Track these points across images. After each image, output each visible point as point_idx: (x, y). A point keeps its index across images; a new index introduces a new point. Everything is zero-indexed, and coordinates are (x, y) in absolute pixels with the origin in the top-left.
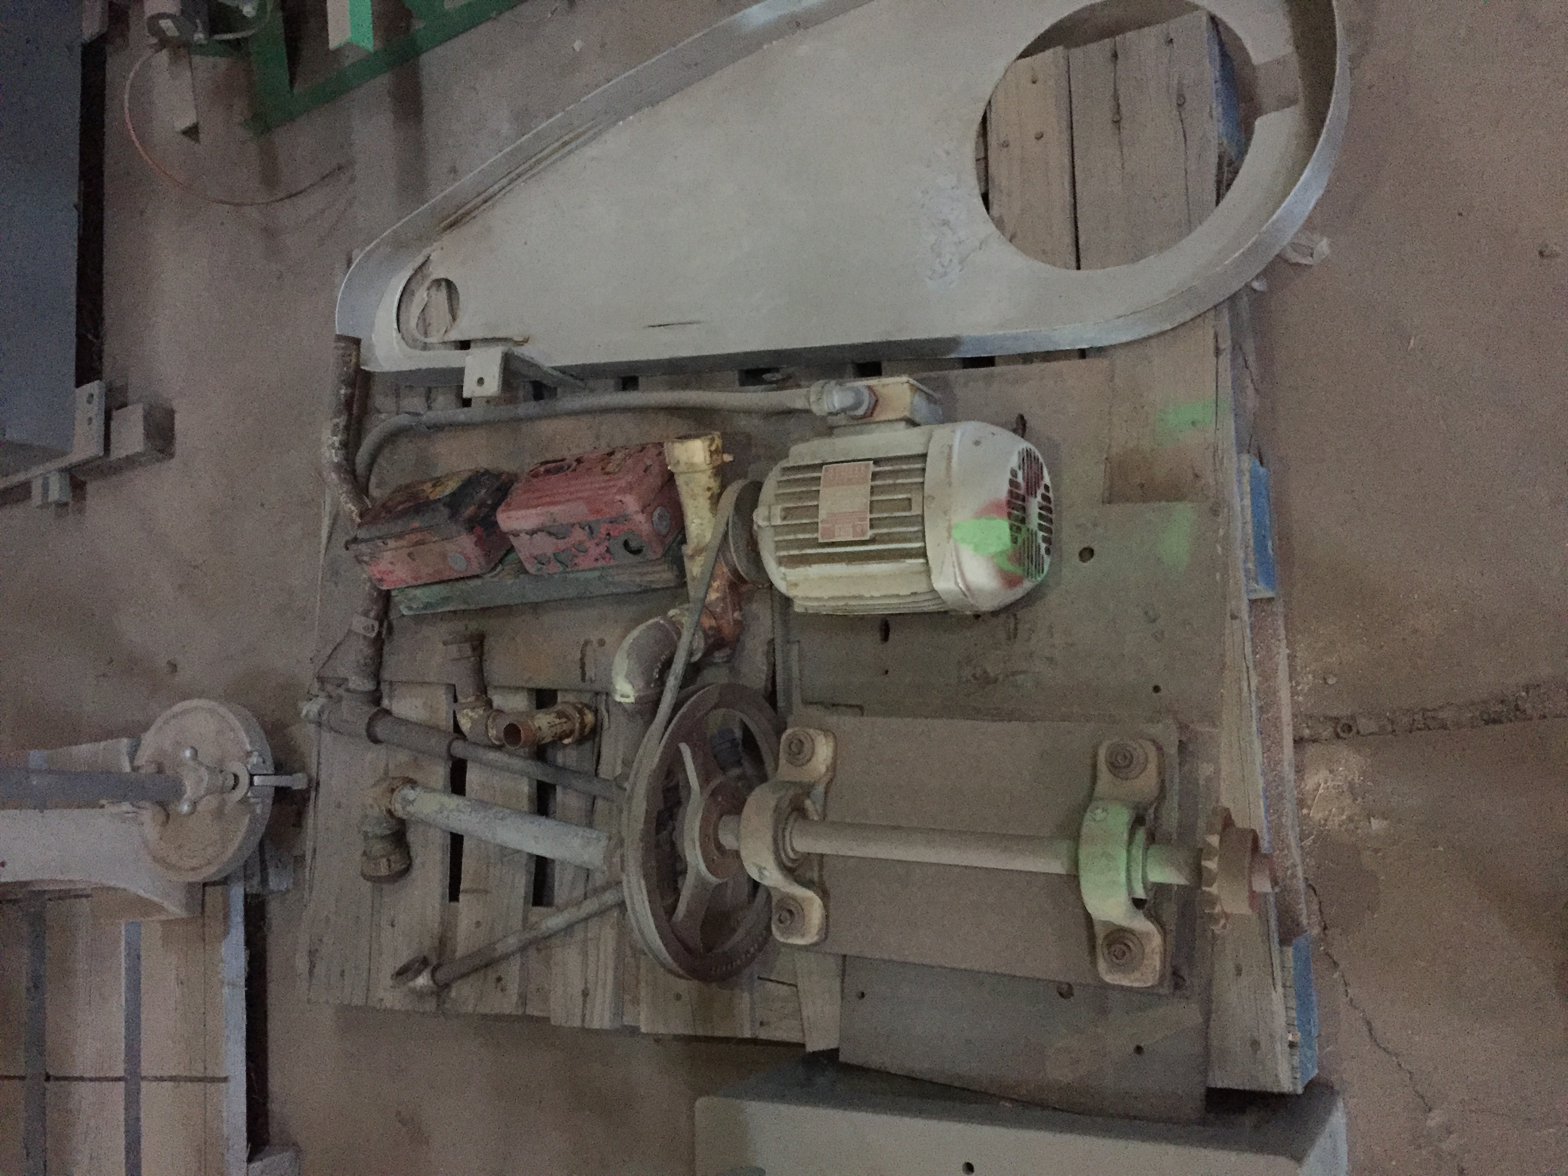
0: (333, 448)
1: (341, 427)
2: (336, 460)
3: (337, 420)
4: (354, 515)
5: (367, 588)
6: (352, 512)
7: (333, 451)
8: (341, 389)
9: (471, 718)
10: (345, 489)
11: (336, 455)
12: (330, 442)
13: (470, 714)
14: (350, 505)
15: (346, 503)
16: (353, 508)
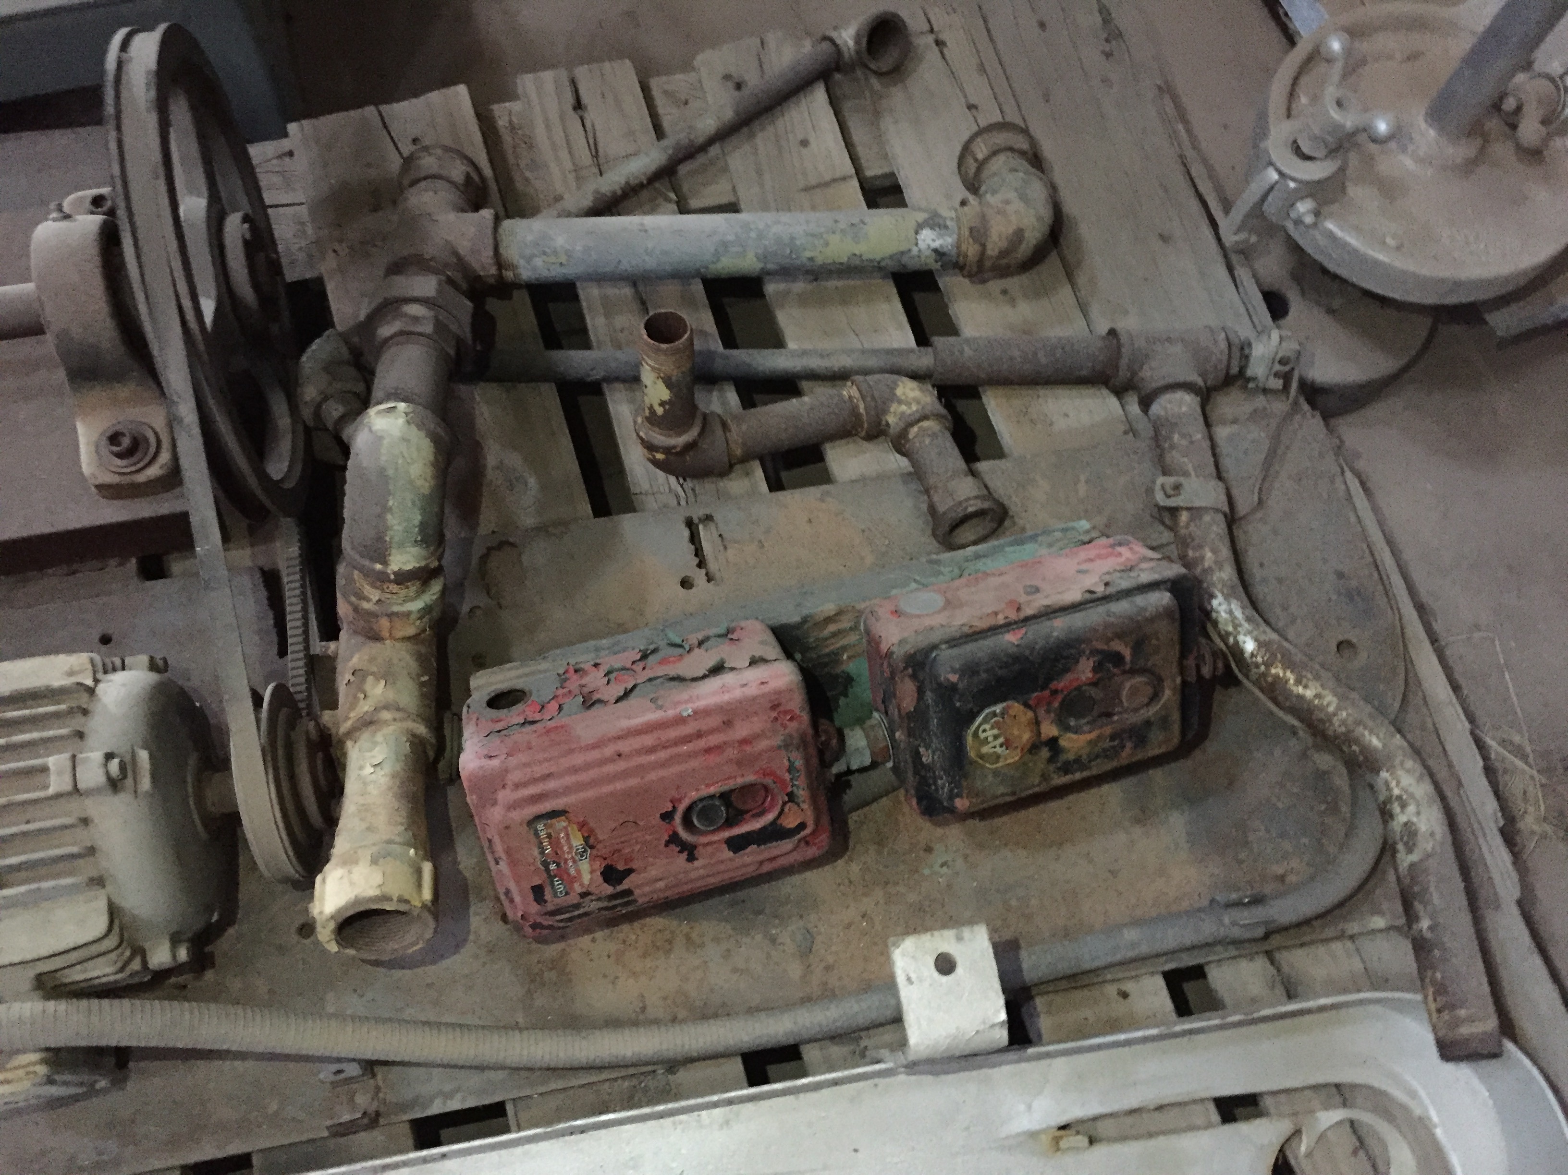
0: (1399, 798)
1: (1400, 847)
2: (1384, 774)
3: (1414, 857)
4: (1291, 677)
5: (1209, 555)
6: (1298, 682)
7: (1396, 792)
8: (1431, 928)
9: (900, 402)
10: (1336, 721)
11: (1387, 784)
12: (1411, 809)
13: (904, 408)
14: (1309, 693)
15: (1318, 696)
16: (1300, 690)
